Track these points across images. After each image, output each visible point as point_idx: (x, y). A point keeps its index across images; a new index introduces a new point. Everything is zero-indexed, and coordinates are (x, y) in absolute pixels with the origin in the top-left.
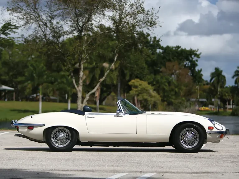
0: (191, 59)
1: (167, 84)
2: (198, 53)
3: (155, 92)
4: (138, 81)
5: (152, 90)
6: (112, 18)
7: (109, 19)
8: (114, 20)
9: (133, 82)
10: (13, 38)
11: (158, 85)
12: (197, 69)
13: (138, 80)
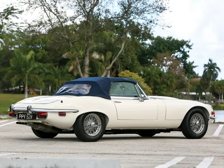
0: (182, 50)
1: (158, 76)
2: (190, 44)
3: (146, 84)
4: (128, 73)
5: (143, 82)
6: (121, 3)
7: (119, 4)
8: (123, 5)
9: (123, 74)
10: (16, 23)
11: (148, 77)
12: (188, 61)
13: (128, 71)
